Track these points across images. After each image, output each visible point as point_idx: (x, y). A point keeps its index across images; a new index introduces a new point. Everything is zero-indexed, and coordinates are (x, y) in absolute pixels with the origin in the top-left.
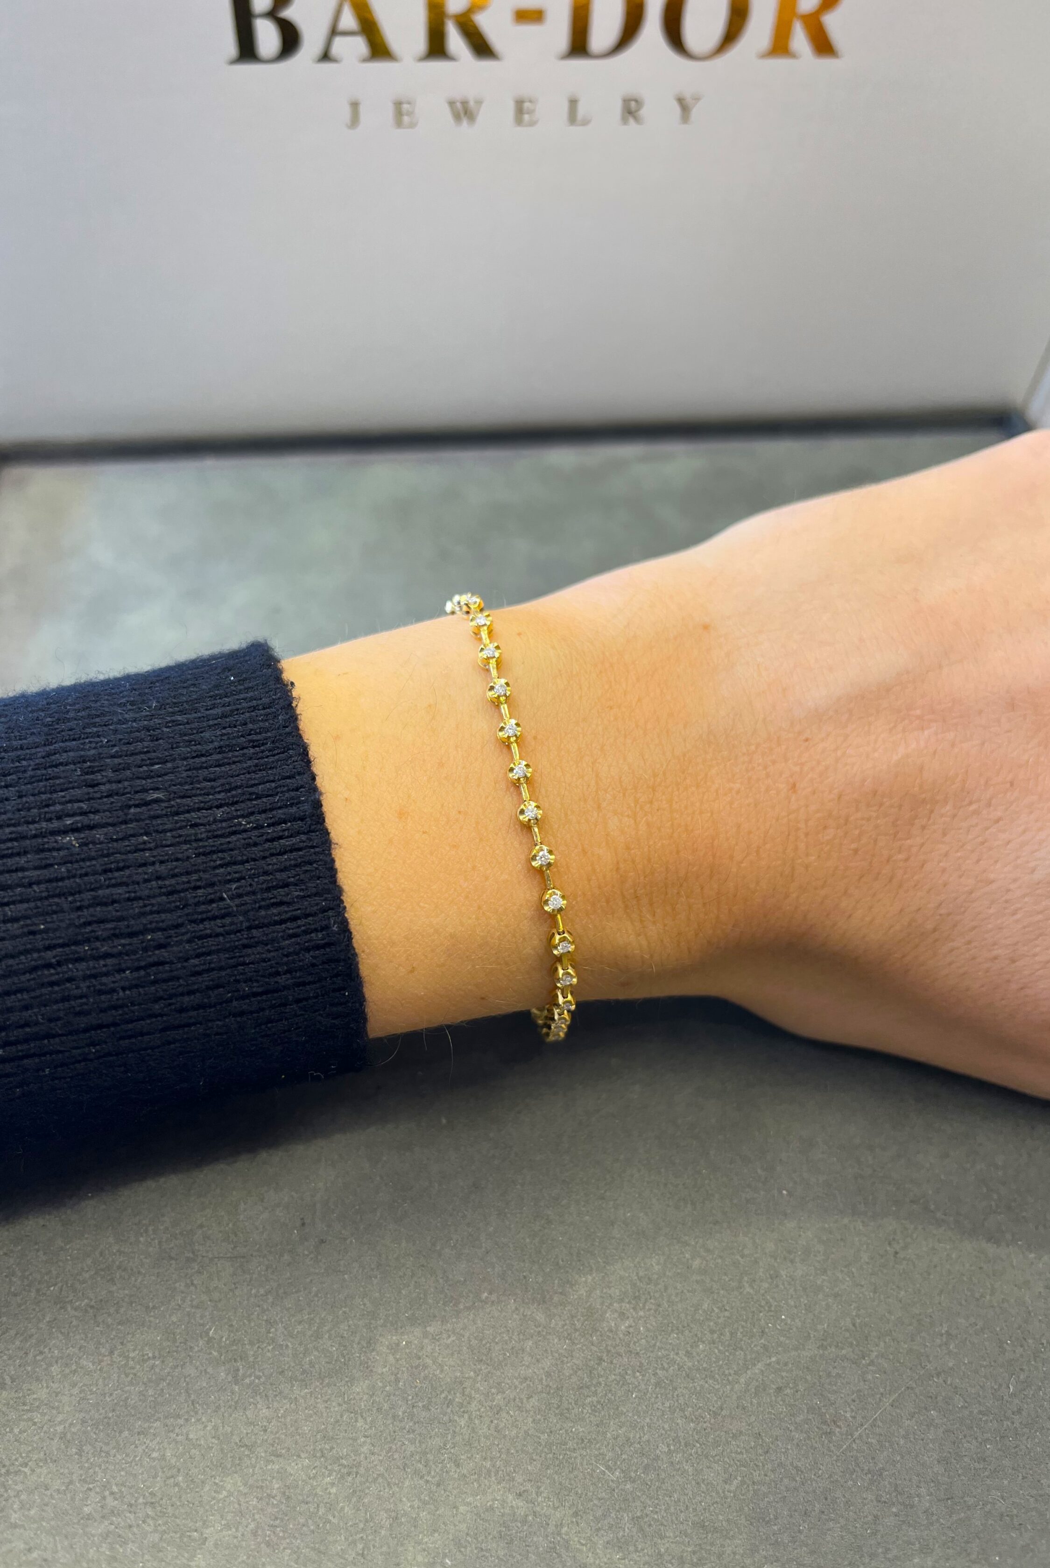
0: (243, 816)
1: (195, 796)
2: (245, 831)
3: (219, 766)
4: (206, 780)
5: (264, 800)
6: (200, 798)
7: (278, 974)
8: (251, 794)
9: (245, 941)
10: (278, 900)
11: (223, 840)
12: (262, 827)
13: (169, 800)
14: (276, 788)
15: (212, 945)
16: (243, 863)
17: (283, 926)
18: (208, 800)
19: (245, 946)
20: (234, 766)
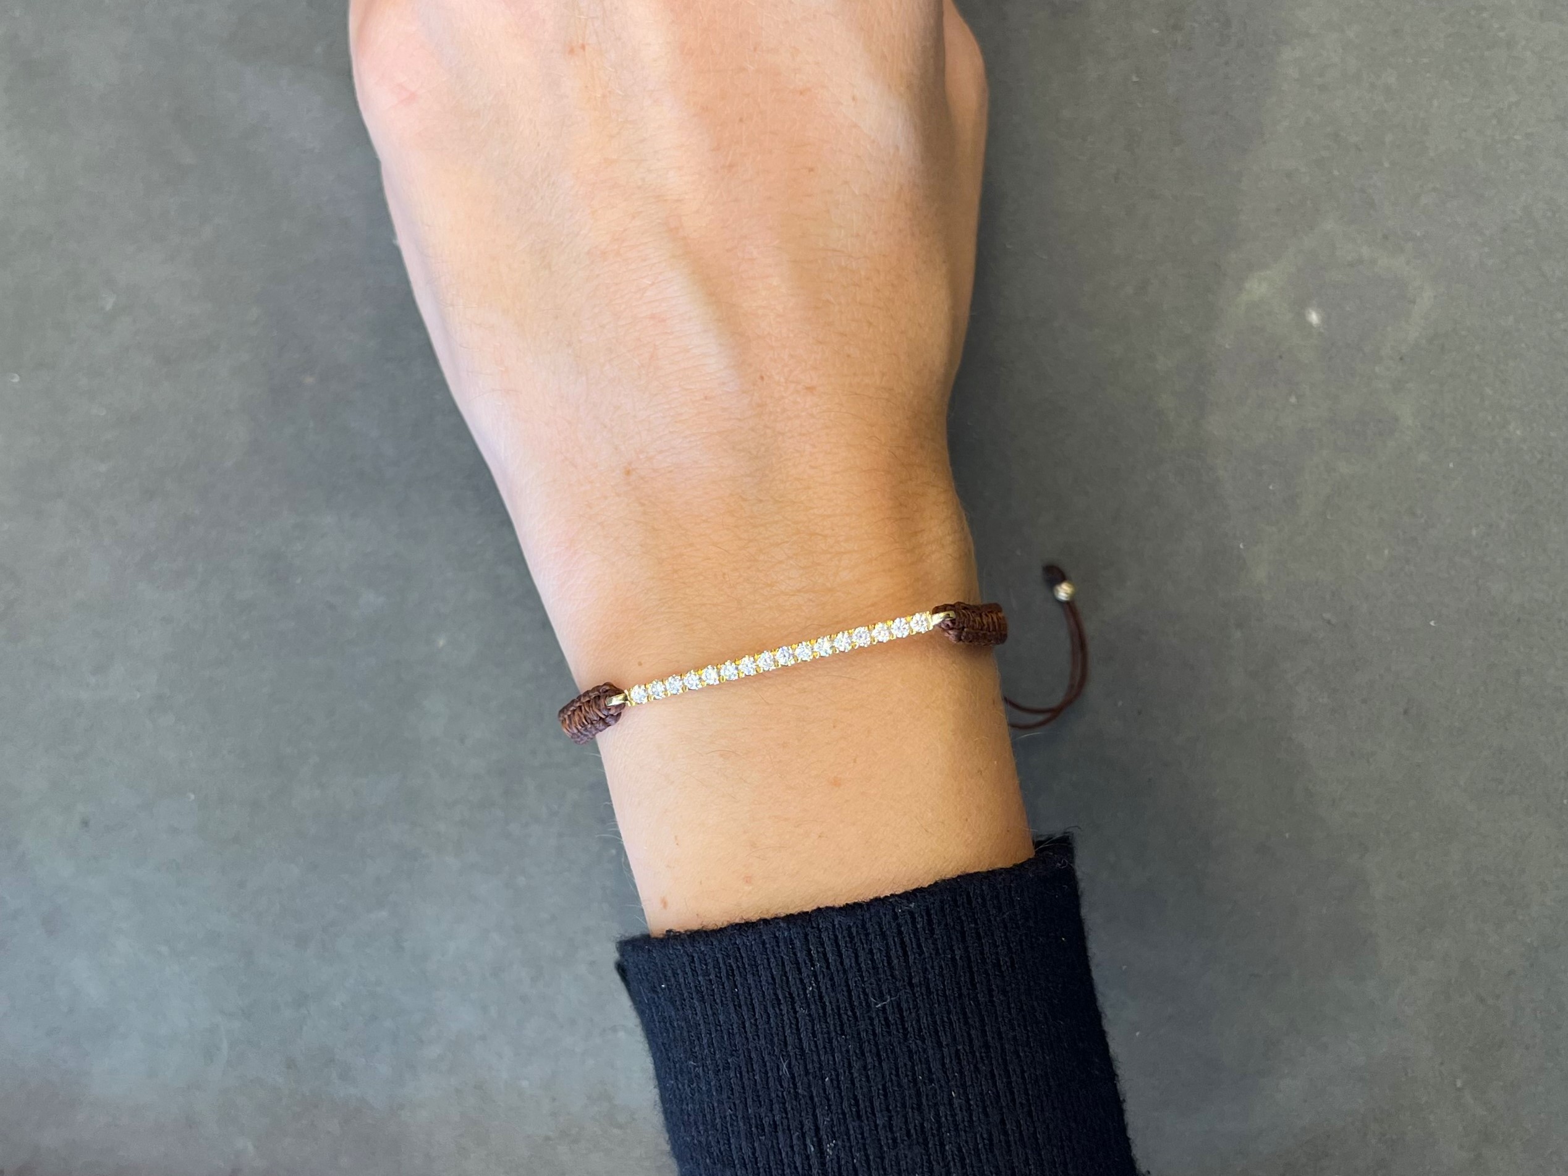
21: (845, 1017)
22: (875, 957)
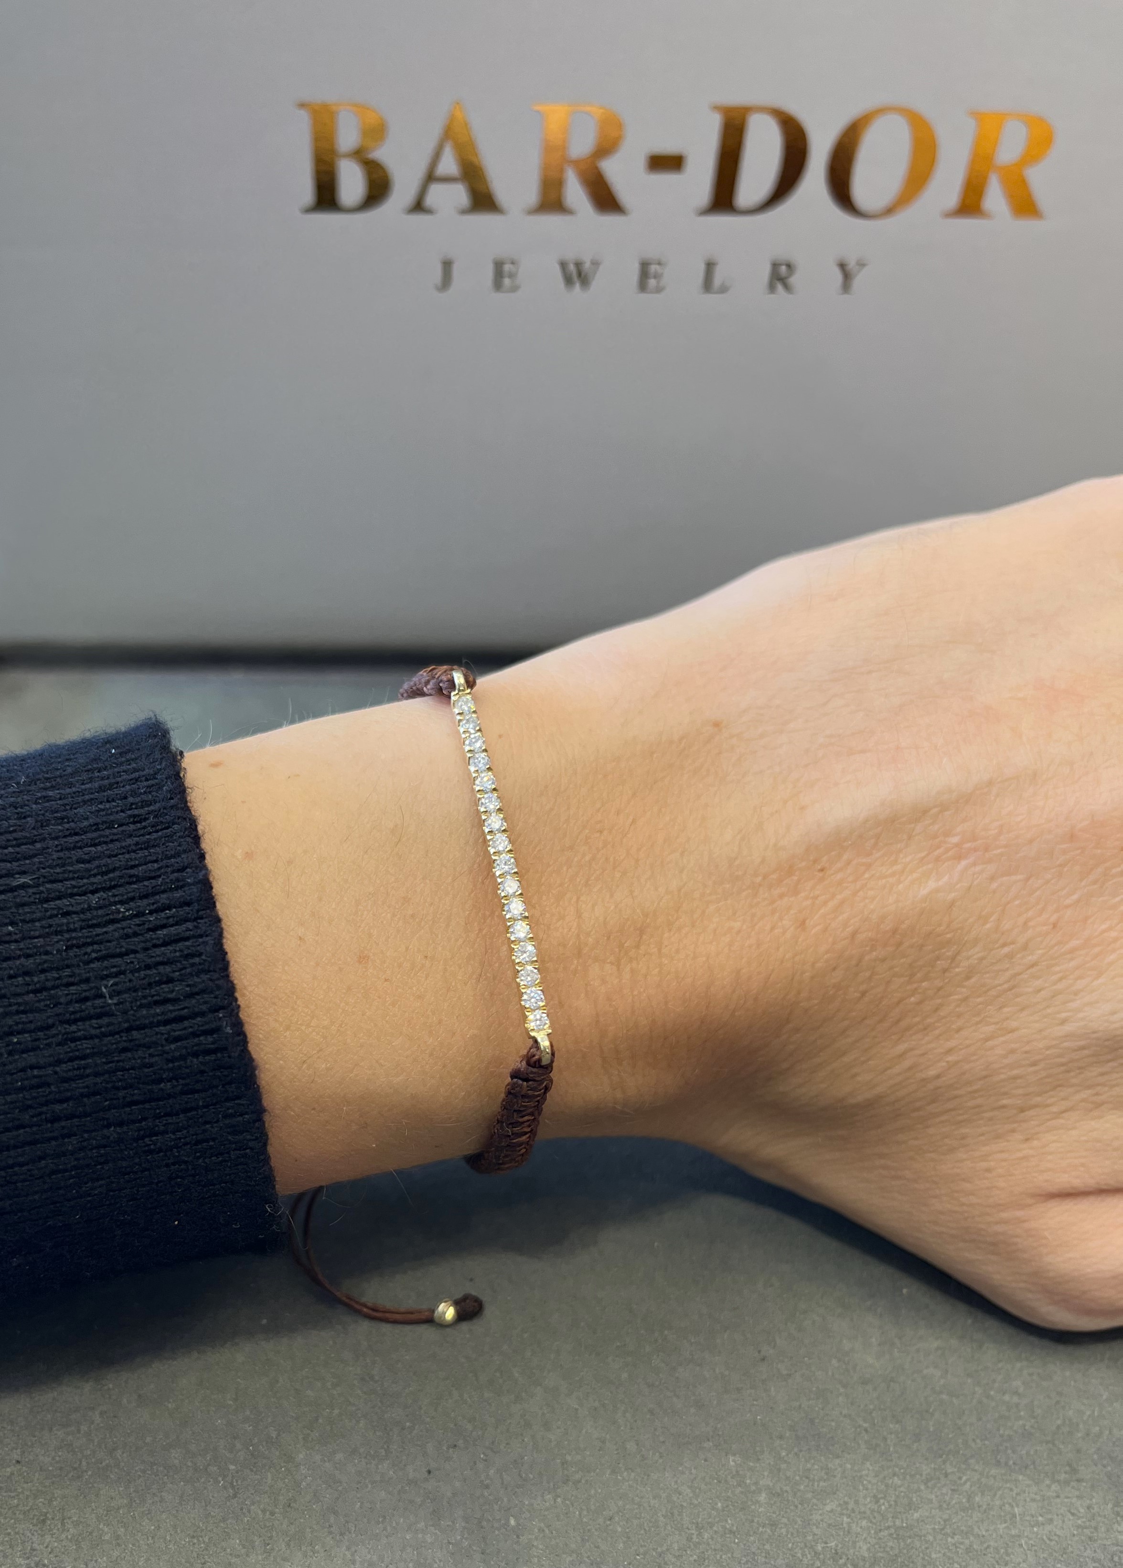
0: (122, 903)
1: (66, 880)
2: (125, 919)
3: (95, 845)
4: (80, 861)
5: (146, 883)
6: (73, 883)
7: (161, 1080)
8: (131, 876)
9: (125, 1044)
10: (162, 998)
11: (99, 930)
12: (144, 914)
13: (38, 886)
14: (159, 869)
15: (87, 1048)
16: (121, 955)
17: (168, 1027)
18: (81, 884)
19: (125, 1050)
20: (111, 846)
21: (89, 949)
22: (163, 986)
